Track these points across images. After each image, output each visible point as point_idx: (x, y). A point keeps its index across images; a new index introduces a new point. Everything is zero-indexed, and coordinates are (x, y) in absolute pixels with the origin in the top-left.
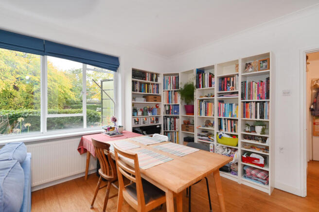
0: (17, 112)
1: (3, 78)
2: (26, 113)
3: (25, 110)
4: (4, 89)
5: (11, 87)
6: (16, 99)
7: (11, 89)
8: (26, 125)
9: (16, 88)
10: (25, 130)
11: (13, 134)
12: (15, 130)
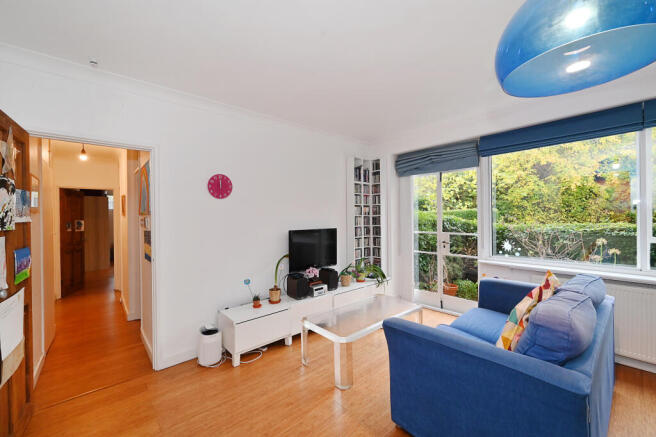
0: (598, 227)
1: (577, 167)
2: (612, 230)
3: (612, 225)
4: (579, 184)
5: (591, 179)
6: (599, 201)
7: (591, 183)
8: (611, 251)
9: (599, 180)
10: (609, 260)
11: (588, 263)
12: (592, 257)
